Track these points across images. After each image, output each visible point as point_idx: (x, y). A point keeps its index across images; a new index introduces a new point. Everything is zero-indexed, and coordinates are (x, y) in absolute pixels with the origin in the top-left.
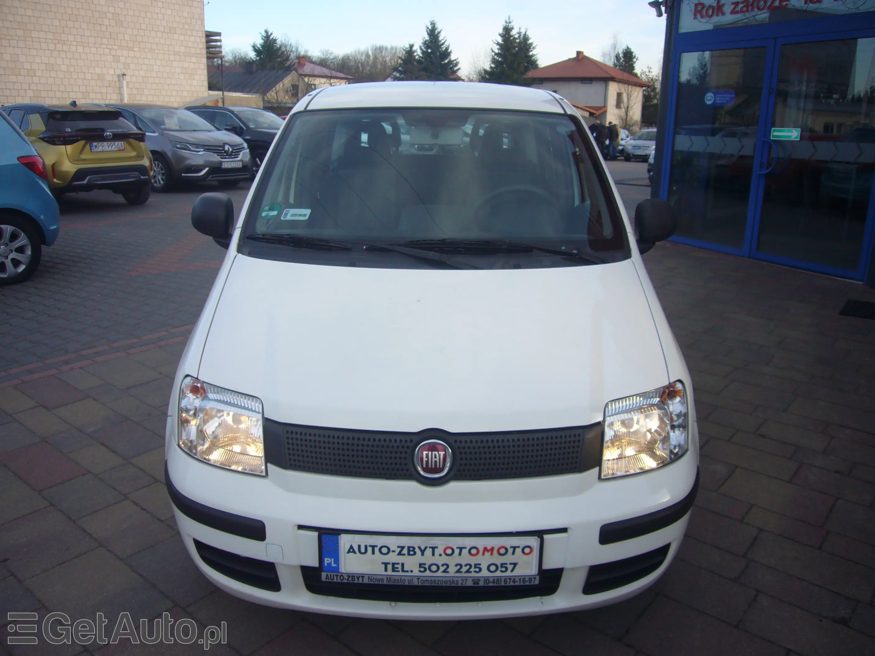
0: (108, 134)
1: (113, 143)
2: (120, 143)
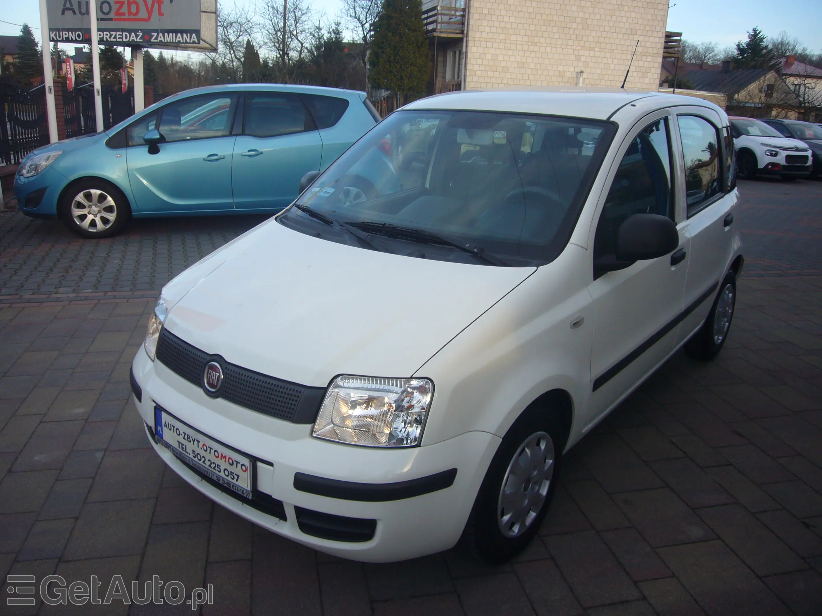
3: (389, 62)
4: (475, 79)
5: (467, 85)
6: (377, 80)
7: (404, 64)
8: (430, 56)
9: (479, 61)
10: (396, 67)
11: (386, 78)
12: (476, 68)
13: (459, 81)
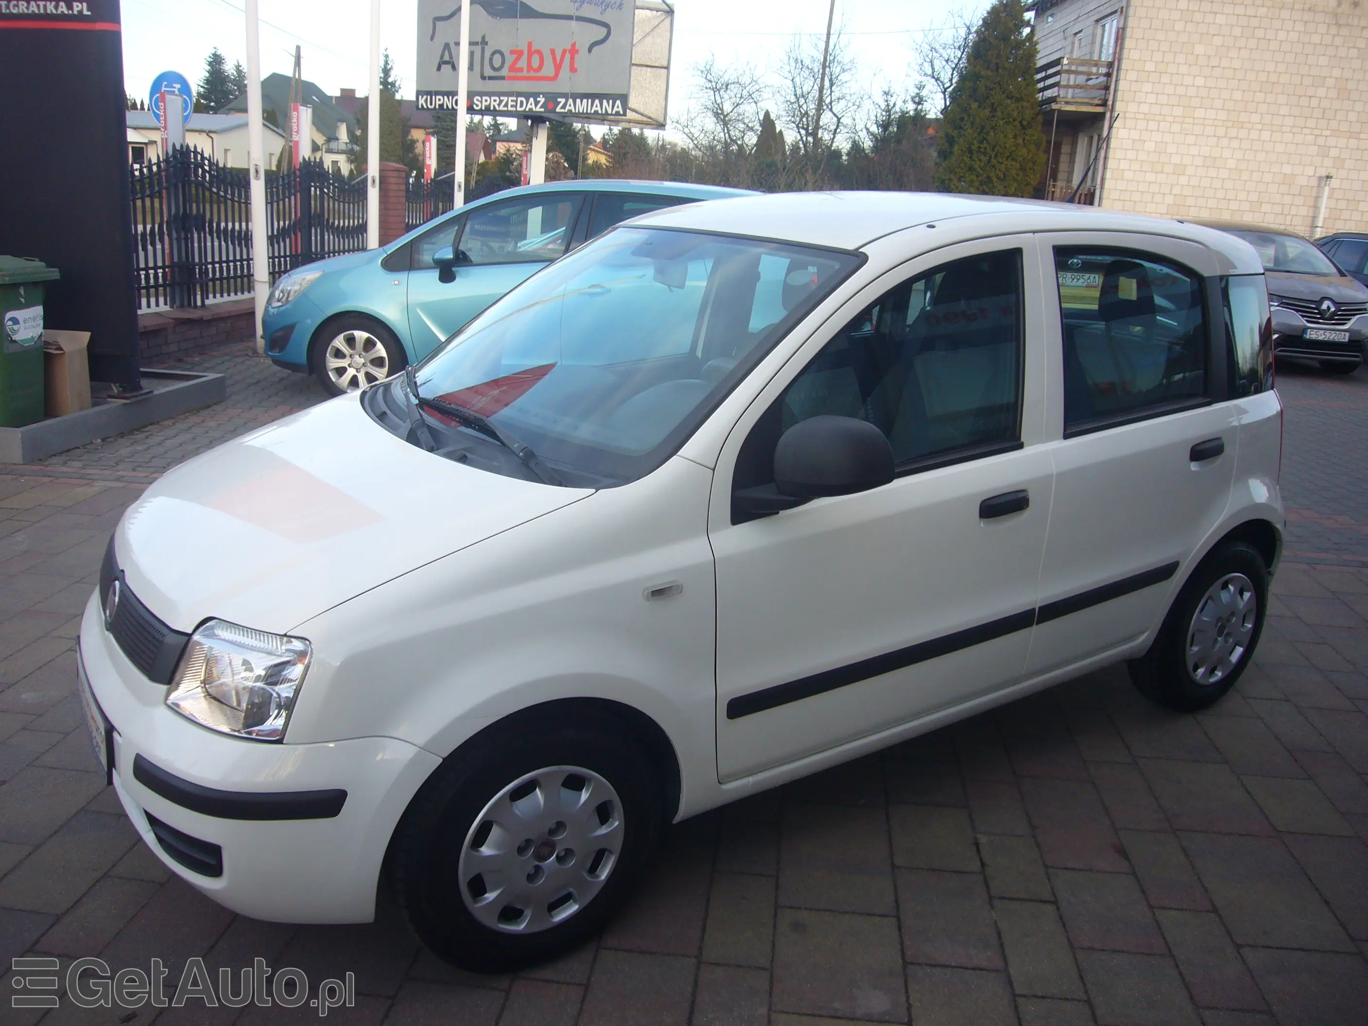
0: (1075, 261)
1: (1081, 275)
2: (1093, 276)
3: (970, 151)
4: (1121, 185)
5: (1105, 195)
6: (947, 182)
7: (996, 156)
8: (1044, 144)
9: (1131, 155)
10: (980, 160)
11: (963, 179)
12: (1124, 165)
13: (1092, 189)
